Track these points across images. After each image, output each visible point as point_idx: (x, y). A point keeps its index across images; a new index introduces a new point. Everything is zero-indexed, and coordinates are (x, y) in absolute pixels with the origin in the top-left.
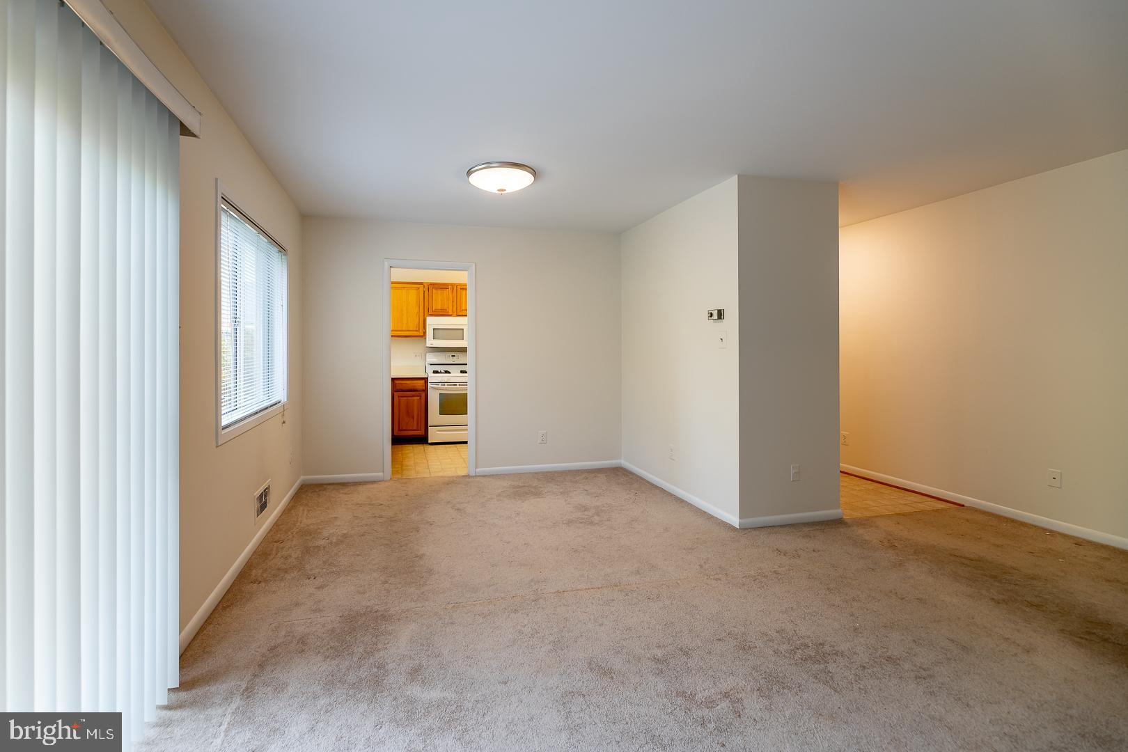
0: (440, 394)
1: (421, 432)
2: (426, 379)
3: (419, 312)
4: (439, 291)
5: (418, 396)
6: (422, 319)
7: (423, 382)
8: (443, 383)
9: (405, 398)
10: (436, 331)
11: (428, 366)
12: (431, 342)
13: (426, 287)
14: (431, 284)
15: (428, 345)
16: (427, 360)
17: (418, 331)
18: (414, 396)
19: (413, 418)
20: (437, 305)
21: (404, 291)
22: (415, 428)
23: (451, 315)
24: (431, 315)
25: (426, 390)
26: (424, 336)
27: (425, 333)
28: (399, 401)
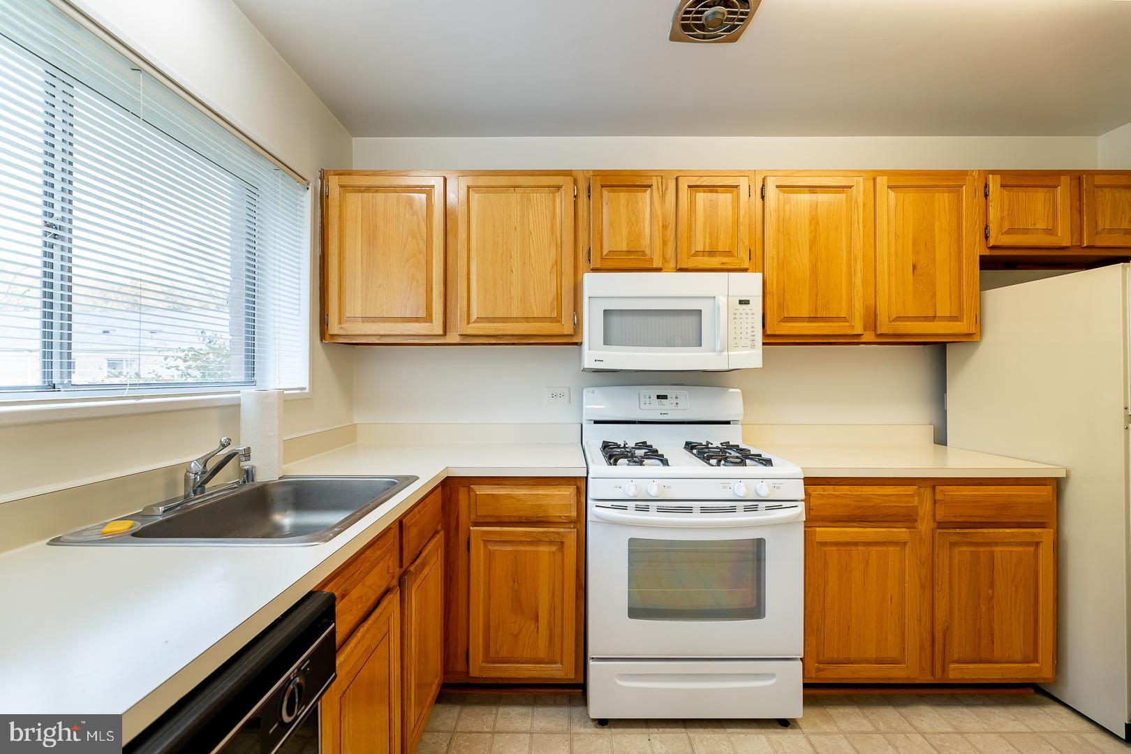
0: (631, 541)
1: (560, 671)
2: (580, 484)
3: (558, 263)
4: (623, 196)
5: (551, 543)
6: (568, 282)
7: (568, 492)
8: (643, 504)
9: (509, 548)
10: (615, 320)
11: (589, 429)
12: (595, 354)
13: (582, 185)
14: (597, 173)
15: (588, 363)
16: (586, 406)
17: (557, 320)
18: (536, 542)
19: (537, 619)
20: (615, 240)
21: (515, 197)
22: (542, 654)
23: (659, 270)
24: (595, 270)
25: (580, 521)
26: (572, 341)
27: (578, 326)
28: (490, 556)
